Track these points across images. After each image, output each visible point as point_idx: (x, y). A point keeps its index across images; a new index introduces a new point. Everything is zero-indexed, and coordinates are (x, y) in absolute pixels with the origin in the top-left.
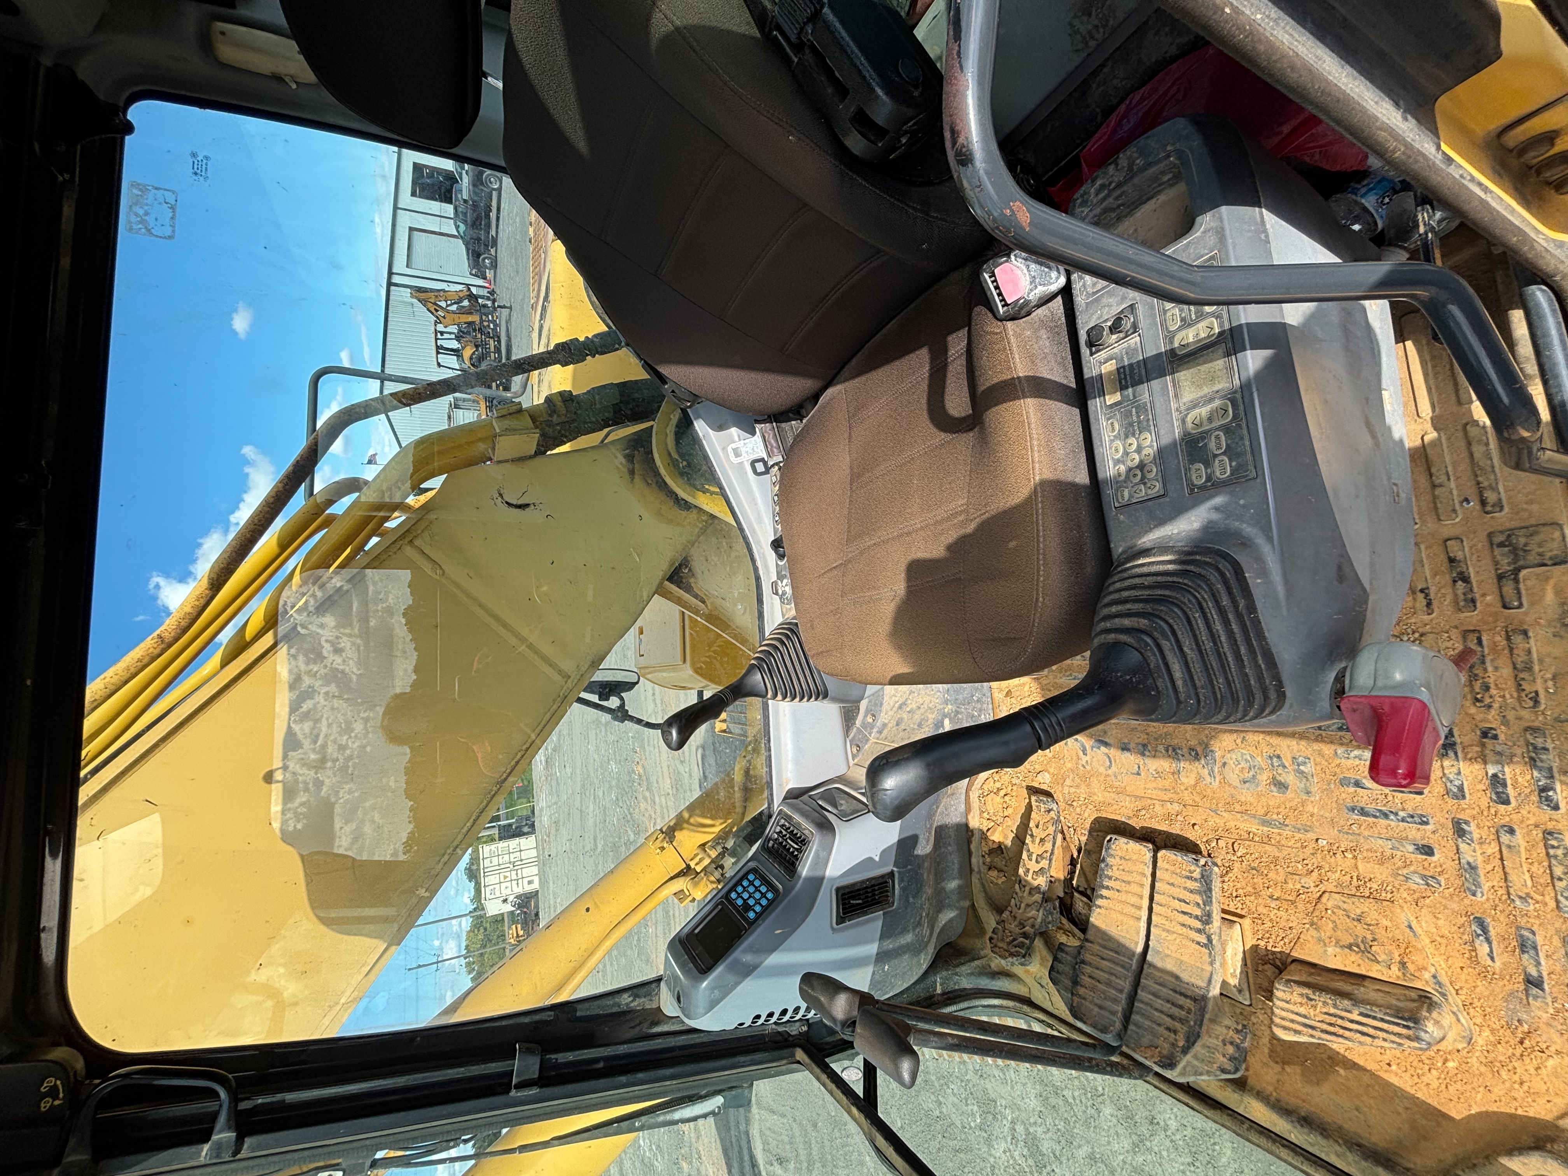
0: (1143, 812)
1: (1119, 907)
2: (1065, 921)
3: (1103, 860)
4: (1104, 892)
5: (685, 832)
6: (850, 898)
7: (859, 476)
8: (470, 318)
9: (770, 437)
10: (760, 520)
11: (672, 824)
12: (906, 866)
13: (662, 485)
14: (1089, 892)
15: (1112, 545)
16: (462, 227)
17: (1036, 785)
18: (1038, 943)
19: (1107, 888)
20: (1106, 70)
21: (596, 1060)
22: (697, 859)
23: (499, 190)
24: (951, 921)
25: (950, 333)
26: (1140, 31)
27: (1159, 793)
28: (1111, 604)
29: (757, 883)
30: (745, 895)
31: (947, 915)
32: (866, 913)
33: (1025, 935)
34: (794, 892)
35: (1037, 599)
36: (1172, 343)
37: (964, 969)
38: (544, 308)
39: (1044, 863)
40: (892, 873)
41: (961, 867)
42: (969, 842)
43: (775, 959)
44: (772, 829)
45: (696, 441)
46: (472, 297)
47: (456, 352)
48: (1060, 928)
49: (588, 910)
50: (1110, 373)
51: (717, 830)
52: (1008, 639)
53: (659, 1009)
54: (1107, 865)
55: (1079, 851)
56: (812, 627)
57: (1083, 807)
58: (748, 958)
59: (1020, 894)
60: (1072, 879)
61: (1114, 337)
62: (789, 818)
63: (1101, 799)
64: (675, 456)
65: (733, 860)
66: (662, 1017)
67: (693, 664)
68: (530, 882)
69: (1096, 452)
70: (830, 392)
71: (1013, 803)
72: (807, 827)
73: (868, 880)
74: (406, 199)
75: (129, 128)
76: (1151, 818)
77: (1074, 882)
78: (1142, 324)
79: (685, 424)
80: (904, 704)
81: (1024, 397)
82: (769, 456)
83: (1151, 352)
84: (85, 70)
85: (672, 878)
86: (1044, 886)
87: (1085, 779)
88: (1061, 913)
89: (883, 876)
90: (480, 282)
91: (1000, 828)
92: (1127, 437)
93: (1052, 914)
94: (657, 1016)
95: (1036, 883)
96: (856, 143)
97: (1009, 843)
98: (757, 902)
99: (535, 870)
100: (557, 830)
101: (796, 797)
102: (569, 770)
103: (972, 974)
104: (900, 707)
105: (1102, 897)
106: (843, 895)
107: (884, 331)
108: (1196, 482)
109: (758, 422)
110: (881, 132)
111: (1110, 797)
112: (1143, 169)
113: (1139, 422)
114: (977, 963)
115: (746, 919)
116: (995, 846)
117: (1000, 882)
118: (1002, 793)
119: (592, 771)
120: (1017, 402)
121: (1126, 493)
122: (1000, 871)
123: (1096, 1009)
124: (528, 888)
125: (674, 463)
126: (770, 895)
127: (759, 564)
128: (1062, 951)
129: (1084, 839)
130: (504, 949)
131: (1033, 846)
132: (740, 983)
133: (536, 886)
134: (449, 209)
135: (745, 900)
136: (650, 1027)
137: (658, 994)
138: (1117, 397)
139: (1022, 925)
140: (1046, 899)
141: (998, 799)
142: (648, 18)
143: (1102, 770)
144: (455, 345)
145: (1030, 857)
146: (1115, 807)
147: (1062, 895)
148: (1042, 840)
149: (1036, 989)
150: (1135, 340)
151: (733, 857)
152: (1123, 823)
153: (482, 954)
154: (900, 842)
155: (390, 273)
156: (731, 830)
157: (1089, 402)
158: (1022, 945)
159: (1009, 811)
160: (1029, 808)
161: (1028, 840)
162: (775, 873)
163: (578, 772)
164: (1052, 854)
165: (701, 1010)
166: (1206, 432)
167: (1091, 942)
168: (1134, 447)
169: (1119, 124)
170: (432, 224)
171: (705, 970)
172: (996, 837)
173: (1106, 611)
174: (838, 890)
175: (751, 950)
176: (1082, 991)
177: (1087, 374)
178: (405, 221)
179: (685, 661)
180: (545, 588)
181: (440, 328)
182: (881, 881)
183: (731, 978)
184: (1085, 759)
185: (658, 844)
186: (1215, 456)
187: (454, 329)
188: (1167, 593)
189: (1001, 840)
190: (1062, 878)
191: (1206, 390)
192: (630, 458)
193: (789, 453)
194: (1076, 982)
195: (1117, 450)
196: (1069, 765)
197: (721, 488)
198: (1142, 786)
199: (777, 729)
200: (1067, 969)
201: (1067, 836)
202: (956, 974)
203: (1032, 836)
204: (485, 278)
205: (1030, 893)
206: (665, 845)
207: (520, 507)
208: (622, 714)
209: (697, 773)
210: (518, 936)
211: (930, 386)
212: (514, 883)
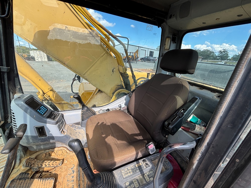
0: (60, 184)
1: (38, 184)
2: (34, 173)
3: (49, 178)
4: (42, 180)
5: (52, 93)
6: (41, 129)
7: (120, 123)
8: (135, 57)
9: (125, 108)
10: (112, 106)
11: (54, 90)
12: (48, 138)
13: (116, 91)
14: (41, 177)
15: (115, 171)
16: (146, 57)
17: (64, 160)
18: (28, 168)
19: (43, 181)
20: (176, 153)
21: (4, 82)
22: (46, 95)
23: (151, 63)
24: (34, 148)
25: (142, 136)
26: (180, 157)
27: (64, 186)
28: (107, 174)
29: (45, 111)
30: (42, 109)
31: (35, 147)
32: (38, 132)
33: (31, 165)
34: (43, 118)
35: (105, 160)
36: (145, 174)
37: (22, 153)
38: (138, 71)
39: (48, 166)
40: (46, 136)
41: (46, 148)
42: (51, 149)
43: (28, 116)
44: (56, 112)
45: (123, 96)
46: (138, 58)
47: (130, 55)
48: (32, 172)
49: (40, 80)
50: (140, 164)
51: (53, 99)
52: (98, 156)
53: (16, 93)
54: (48, 179)
55: (50, 172)
56: (95, 118)
57: (60, 171)
58: (29, 111)
59: (40, 162)
60: (44, 172)
61: (145, 164)
62: (58, 115)
63: (62, 174)
64: (121, 93)
65: (46, 102)
66: (14, 94)
67: (84, 93)
68: (37, 59)
69: (128, 165)
70: (132, 117)
71: (60, 156)
72: (57, 120)
73: (45, 132)
74: (149, 50)
75: (159, 27)
76: (58, 186)
77: (43, 173)
78: (147, 168)
79: (126, 94)
80: (80, 133)
81: (136, 152)
82: (122, 108)
83: (144, 171)
84: (164, 23)
85: (42, 91)
86: (43, 167)
87: (66, 170)
88: (36, 172)
89: (46, 134)
90: (140, 59)
91: (55, 154)
92: (131, 169)
93: (36, 169)
94: (14, 93)
95: (43, 165)
96: (166, 123)
97: (52, 157)
98: (41, 111)
99: (40, 60)
100: (49, 65)
101: (62, 116)
102: (61, 68)
103: (21, 155)
104: (79, 133)
105: (41, 180)
106: (42, 127)
107: (141, 125)
108: (126, 184)
109: (127, 106)
110: (168, 126)
111: (63, 176)
112: (166, 163)
113: (134, 171)
114: (23, 155)
115: (37, 110)
116: (51, 154)
117: (43, 157)
118: (62, 154)
119: (61, 72)
120: (135, 151)
121: (123, 171)
122: (45, 156)
123: (13, 186)
124: (36, 59)
125: (119, 93)
126: (43, 114)
127: (105, 106)
128: (28, 174)
129: (53, 173)
130: (21, 53)
131: (51, 162)
132: (23, 110)
133: (36, 60)
134: (148, 56)
135: (41, 109)
136: (11, 92)
137: (19, 93)
138: (137, 166)
139: (33, 164)
140: (39, 168)
141: (61, 153)
142: (177, 95)
143: (68, 173)
144: (131, 55)
145: (49, 162)
146: (60, 178)
147: (40, 171)
148: (53, 164)
149: (17, 169)
150: (145, 167)
151: (47, 102)
152: (57, 180)
153: (20, 49)
154: (53, 137)
155: (140, 47)
156: (53, 101)
157: (135, 162)
158: (29, 165)
159: (59, 156)
160: (59, 160)
161: (53, 161)
162: (47, 114)
163: (61, 70)
164: (50, 167)
165: (16, 103)
166: (134, 183)
167: (30, 180)
168: (130, 171)
169: (170, 156)
170: (147, 53)
171: (26, 103)
172: (53, 154)
173: (105, 174)
174: (44, 127)
175: (31, 111)
176: (18, 181)
177: (139, 160)
178: (147, 50)
179: (85, 91)
180: (99, 72)
181: (133, 53)
182: (45, 134)
183: (24, 108)
184: (70, 169)
185: (50, 88)
186: (130, 186)
187: (133, 55)
188: (109, 185)
189: (52, 155)
190: (44, 170)
191: (140, 182)
192: (120, 85)
193: (123, 111)
194: (20, 179)
195: (129, 168)
196: (69, 166)
197: (116, 100)
198: (65, 182)
199: (75, 111)
200: (23, 176)
201: (54, 169)
202: (21, 151)
203: (54, 162)
204: (140, 60)
205: (41, 164)
206: (50, 90)
207: (113, 71)
208: (74, 80)
209: (61, 91)
210: (24, 56)
211: (134, 134)
212: (37, 57)
